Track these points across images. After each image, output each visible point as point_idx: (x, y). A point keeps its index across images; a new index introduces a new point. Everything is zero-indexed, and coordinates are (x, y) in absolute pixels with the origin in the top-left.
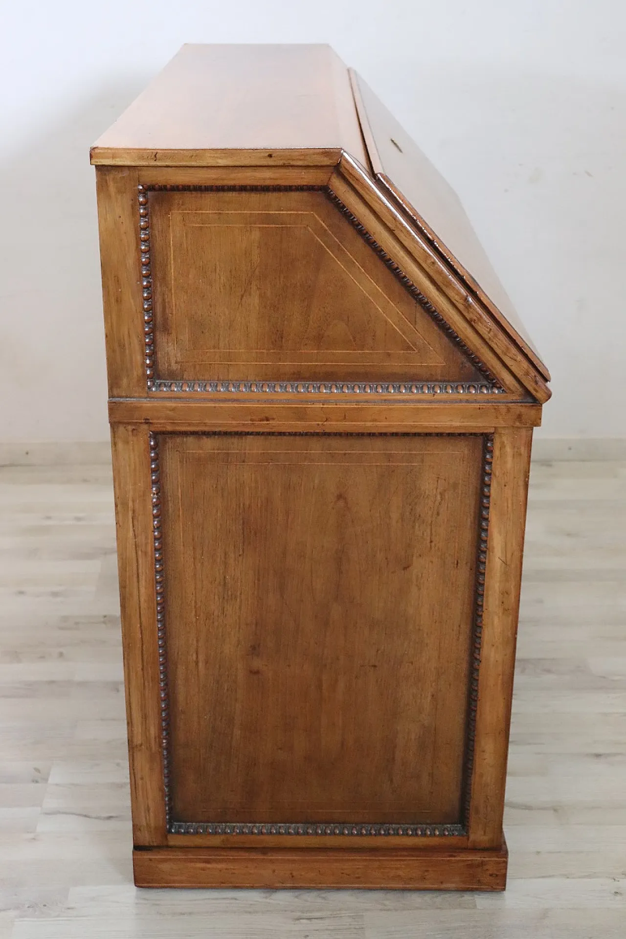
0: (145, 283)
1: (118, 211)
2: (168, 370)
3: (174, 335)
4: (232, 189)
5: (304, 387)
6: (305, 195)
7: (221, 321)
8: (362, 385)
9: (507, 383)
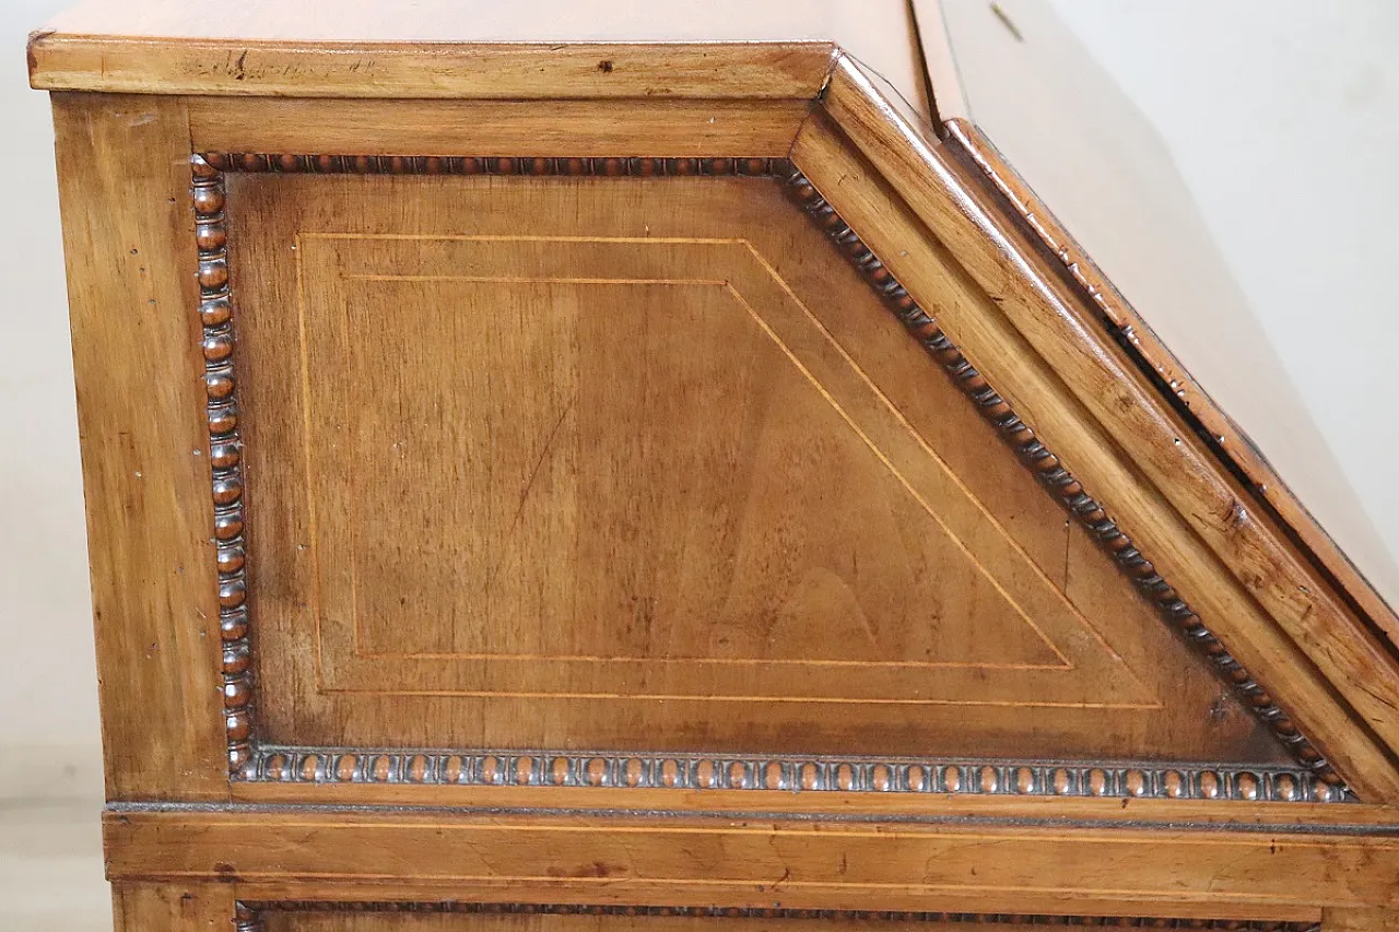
0: (219, 454)
1: (129, 232)
2: (296, 713)
3: (312, 610)
4: (488, 167)
5: (716, 770)
6: (719, 189)
7: (459, 567)
8: (899, 764)
9: (1363, 770)
